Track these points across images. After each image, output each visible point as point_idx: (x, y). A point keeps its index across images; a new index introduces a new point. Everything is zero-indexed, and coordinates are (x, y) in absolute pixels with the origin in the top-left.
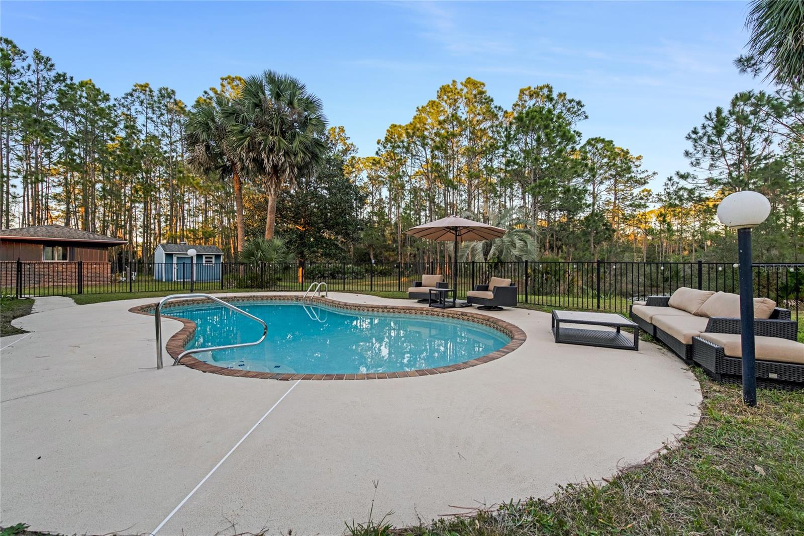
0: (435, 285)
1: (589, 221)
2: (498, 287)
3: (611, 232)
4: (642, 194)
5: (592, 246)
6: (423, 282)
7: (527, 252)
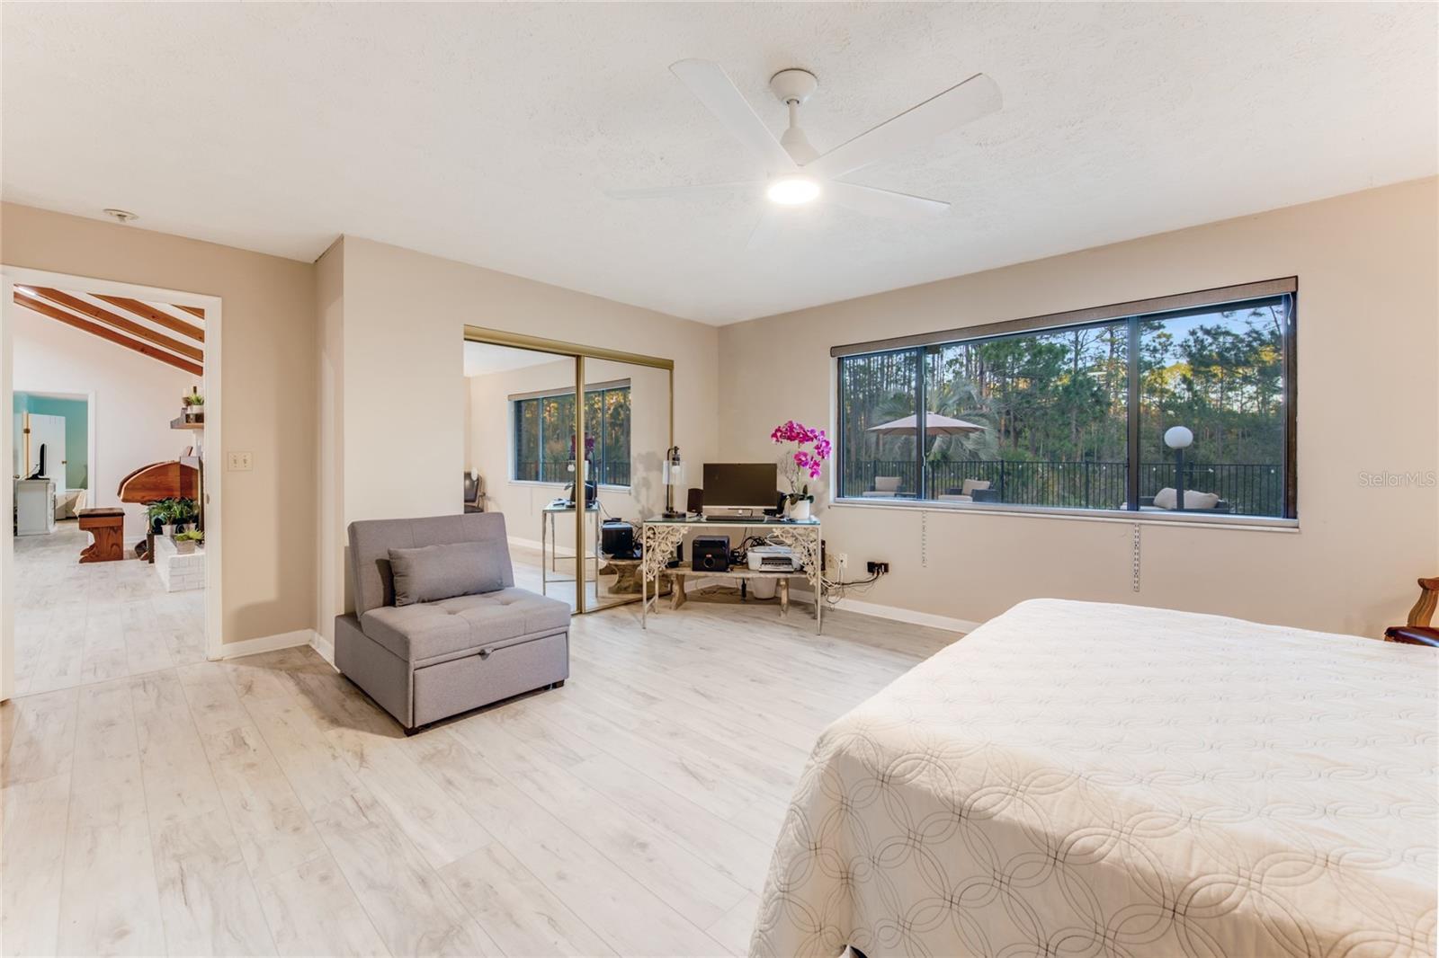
0: (896, 489)
1: (1070, 393)
2: (977, 491)
3: (1104, 407)
4: (1157, 340)
5: (1074, 430)
6: (877, 485)
7: (985, 444)
